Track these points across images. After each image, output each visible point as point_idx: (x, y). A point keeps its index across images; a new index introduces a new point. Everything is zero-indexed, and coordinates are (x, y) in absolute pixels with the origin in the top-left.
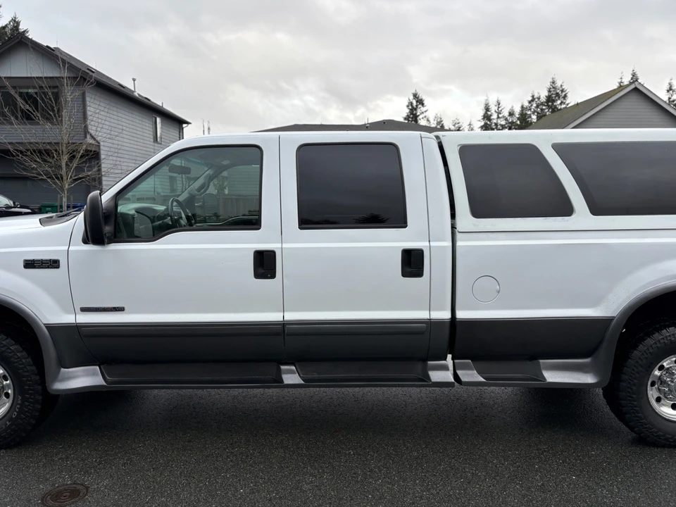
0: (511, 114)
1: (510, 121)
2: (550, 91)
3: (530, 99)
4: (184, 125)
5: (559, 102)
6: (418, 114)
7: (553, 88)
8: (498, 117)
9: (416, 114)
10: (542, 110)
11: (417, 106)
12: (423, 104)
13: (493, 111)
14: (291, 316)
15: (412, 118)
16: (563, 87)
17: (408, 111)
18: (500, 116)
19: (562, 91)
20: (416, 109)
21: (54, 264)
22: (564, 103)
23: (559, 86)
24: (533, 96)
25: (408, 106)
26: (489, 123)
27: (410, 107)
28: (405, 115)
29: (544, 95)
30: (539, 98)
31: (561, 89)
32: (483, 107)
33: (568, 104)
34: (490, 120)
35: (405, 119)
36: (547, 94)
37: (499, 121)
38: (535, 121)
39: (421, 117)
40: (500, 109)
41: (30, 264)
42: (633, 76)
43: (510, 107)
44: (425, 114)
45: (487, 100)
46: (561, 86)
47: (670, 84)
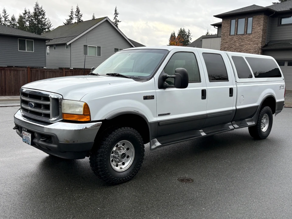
0: (13, 19)
1: (13, 23)
2: (35, 10)
3: (24, 12)
5: (41, 17)
7: (37, 8)
8: (5, 20)
10: (32, 20)
16: (42, 9)
18: (7, 19)
19: (42, 11)
22: (44, 18)
23: (40, 8)
24: (25, 11)
29: (32, 11)
30: (29, 13)
31: (41, 10)
33: (46, 19)
36: (34, 11)
37: (6, 23)
38: (28, 25)
40: (6, 15)
42: (77, 9)
43: (12, 15)
46: (41, 8)
47: (93, 16)
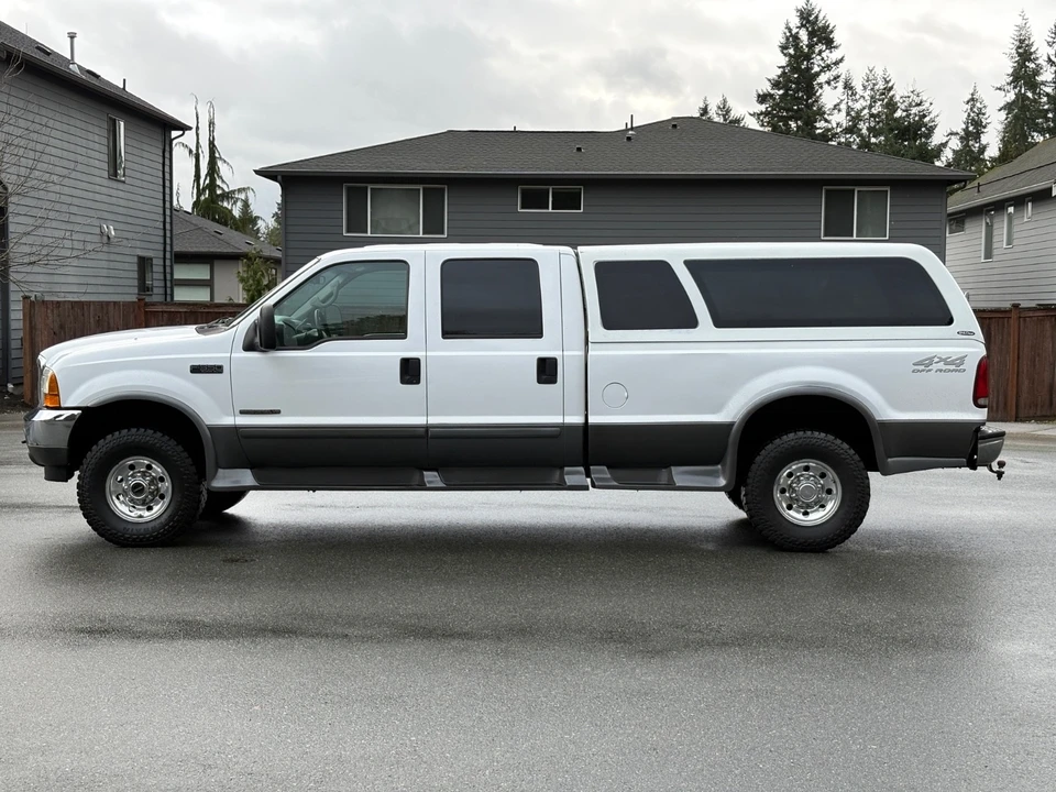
4: (174, 134)
6: (816, 69)
9: (809, 69)
11: (811, 46)
12: (830, 43)
13: (1042, 61)
14: (434, 420)
15: (797, 82)
17: (783, 61)
20: (808, 57)
21: (218, 369)
25: (784, 48)
26: (1030, 95)
27: (791, 51)
28: (775, 73)
32: (1010, 46)
34: (1033, 85)
35: (776, 85)
39: (822, 78)
41: (196, 369)
44: (834, 72)
45: (1021, 28)
